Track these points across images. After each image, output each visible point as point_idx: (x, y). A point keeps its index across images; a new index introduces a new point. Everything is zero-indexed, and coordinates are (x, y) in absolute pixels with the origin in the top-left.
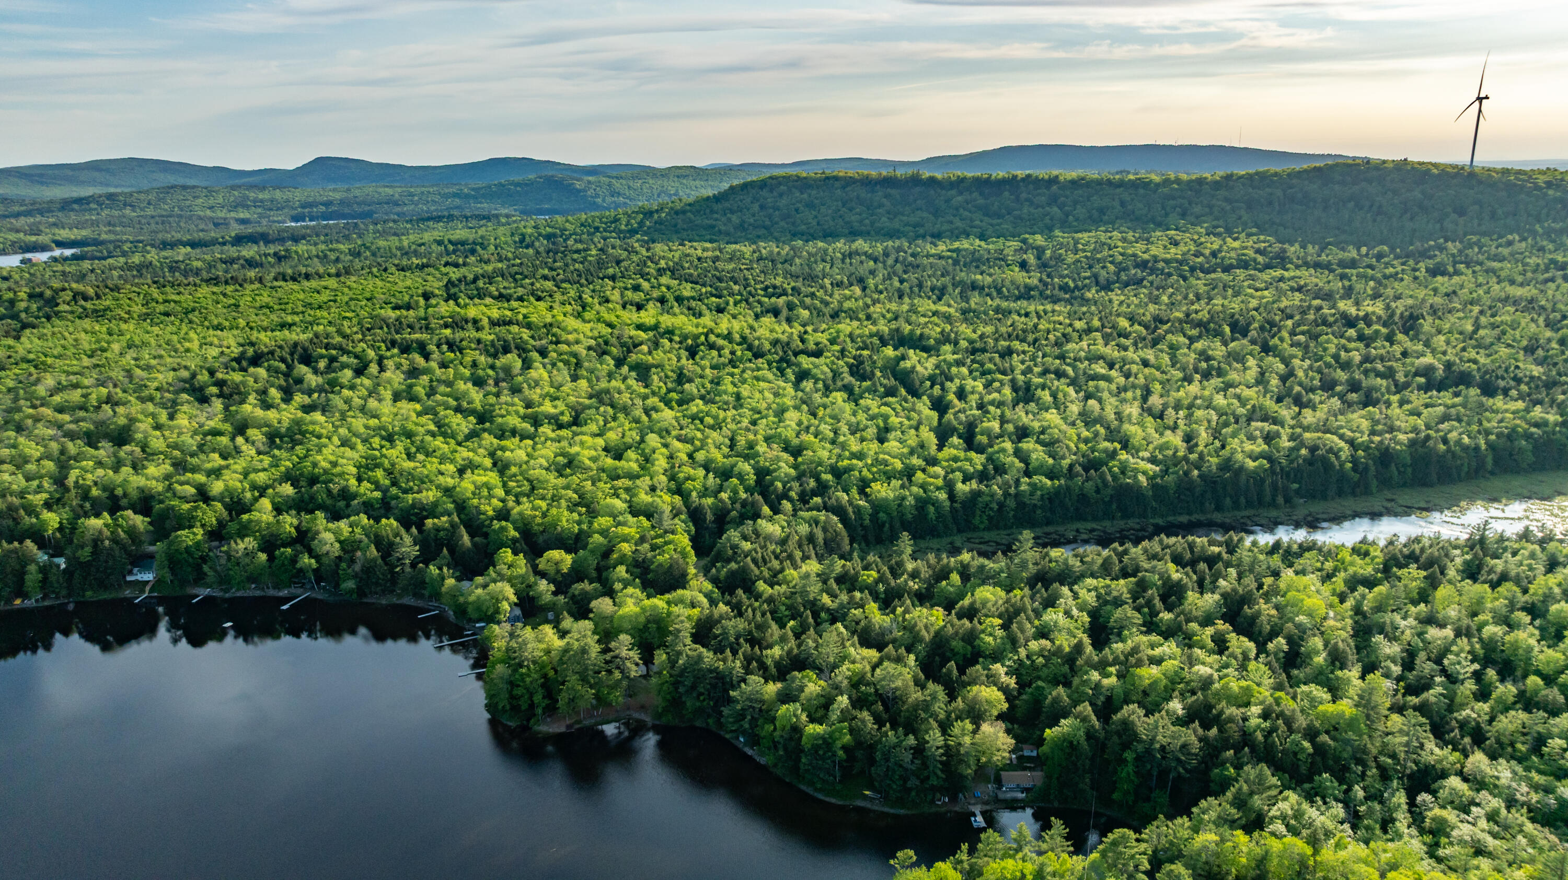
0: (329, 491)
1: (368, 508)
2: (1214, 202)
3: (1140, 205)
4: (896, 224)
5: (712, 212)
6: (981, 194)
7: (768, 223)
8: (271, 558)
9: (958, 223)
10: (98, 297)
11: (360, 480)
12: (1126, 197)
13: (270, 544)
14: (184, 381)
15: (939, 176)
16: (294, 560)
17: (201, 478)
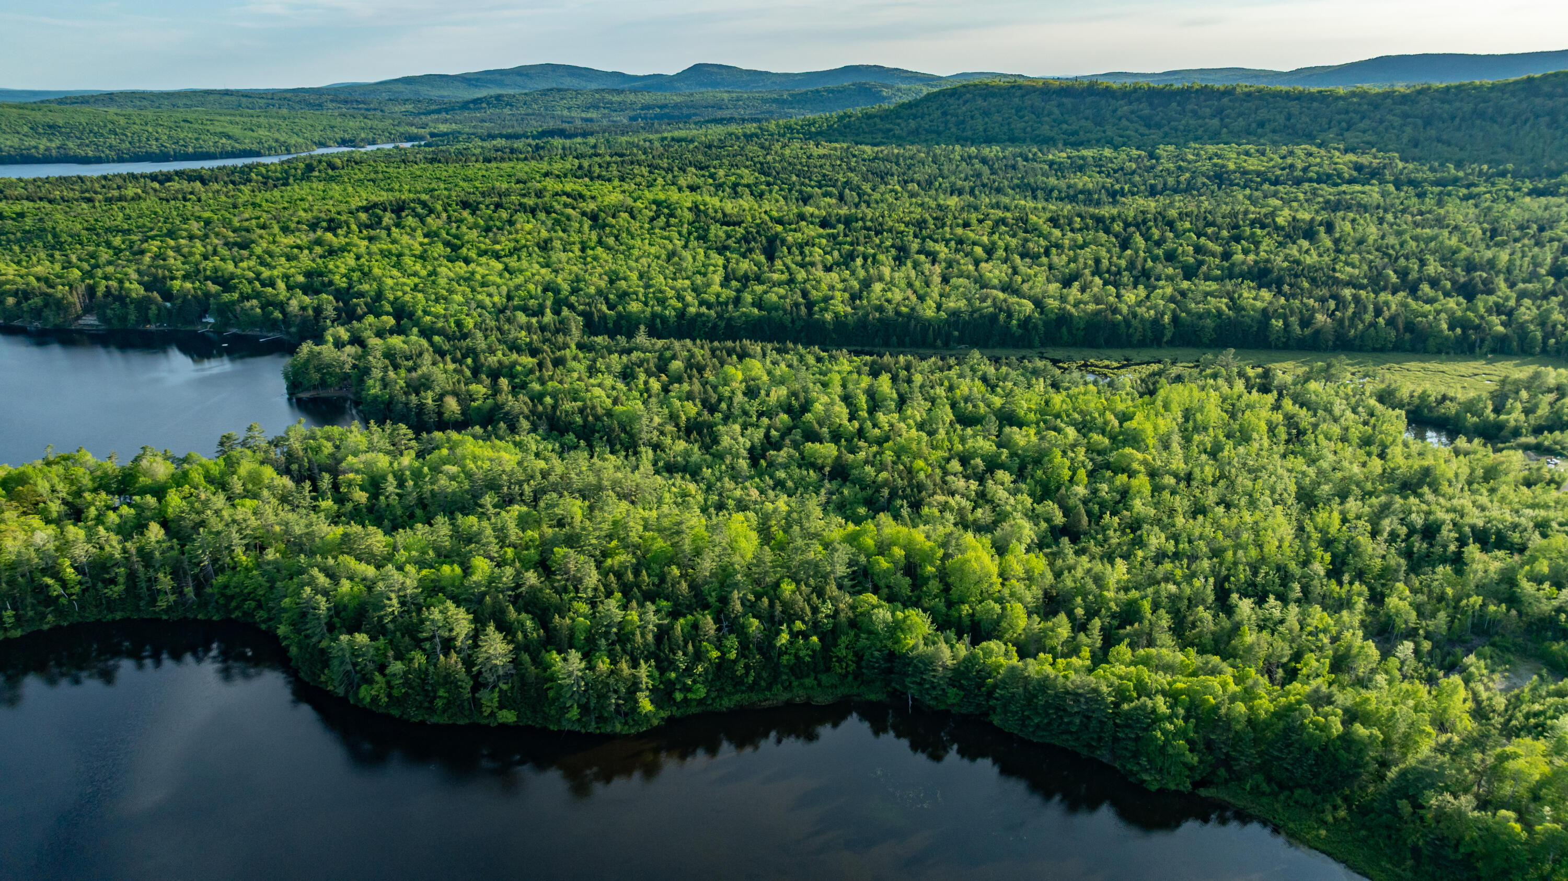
2: (1389, 117)
4: (1051, 133)
7: (941, 128)
9: (1111, 132)
12: (1295, 109)
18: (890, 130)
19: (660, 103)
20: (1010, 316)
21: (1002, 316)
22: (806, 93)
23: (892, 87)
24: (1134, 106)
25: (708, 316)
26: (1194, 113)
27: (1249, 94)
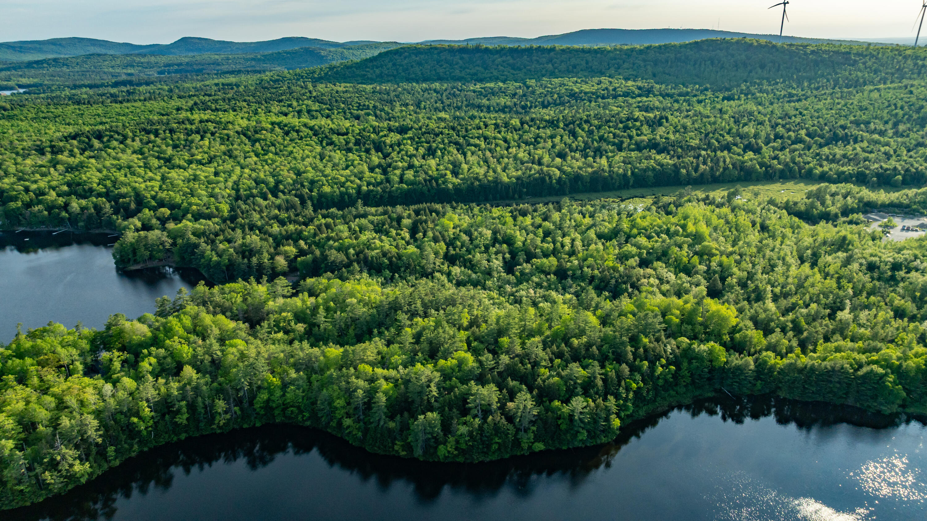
0: (84, 189)
1: (99, 195)
2: (637, 61)
3: (596, 63)
4: (463, 74)
5: (367, 67)
6: (512, 57)
7: (395, 73)
8: (50, 213)
9: (495, 73)
10: (12, 109)
11: (98, 185)
12: (590, 58)
13: (50, 208)
14: (38, 146)
15: (490, 47)
16: (59, 214)
17: (27, 183)
18: (364, 75)
19: (176, 62)
20: (550, 177)
21: (547, 178)
22: (272, 54)
23: (325, 50)
24: (504, 58)
25: (377, 192)
26: (538, 61)
27: (563, 50)
